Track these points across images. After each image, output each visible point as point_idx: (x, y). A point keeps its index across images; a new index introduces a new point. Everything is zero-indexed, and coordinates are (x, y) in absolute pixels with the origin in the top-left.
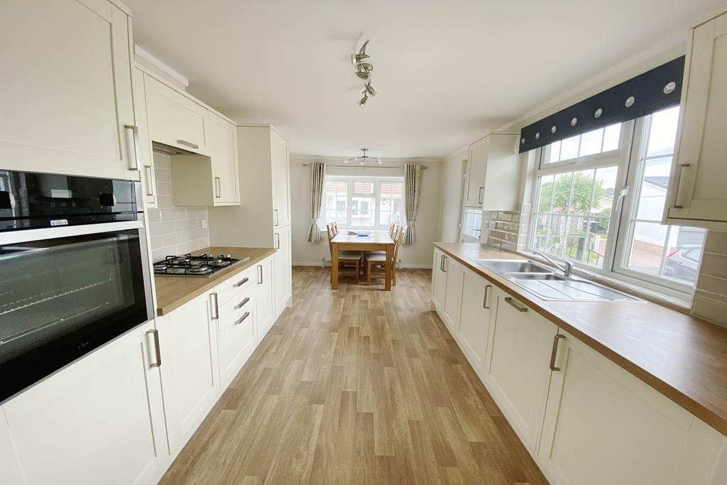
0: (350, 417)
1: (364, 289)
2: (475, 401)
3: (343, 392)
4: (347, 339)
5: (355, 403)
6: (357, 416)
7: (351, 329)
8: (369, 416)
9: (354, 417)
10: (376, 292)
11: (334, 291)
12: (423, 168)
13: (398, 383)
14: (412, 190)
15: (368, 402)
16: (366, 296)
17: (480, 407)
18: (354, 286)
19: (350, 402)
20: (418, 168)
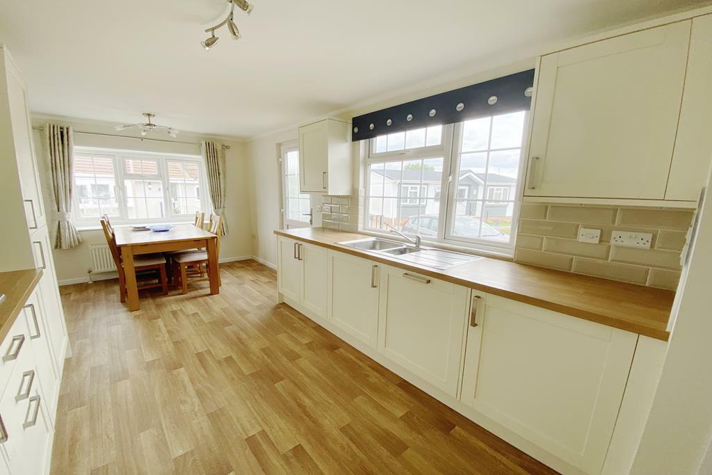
0: (278, 464)
1: (182, 300)
2: (376, 377)
3: (246, 440)
4: (202, 371)
5: (271, 444)
6: (285, 458)
7: (200, 356)
8: (298, 450)
9: (282, 462)
10: (200, 299)
11: (137, 313)
12: (225, 147)
13: (300, 394)
14: (215, 173)
15: (285, 434)
16: (190, 307)
17: (383, 380)
18: (165, 299)
19: (265, 447)
20: (219, 148)
